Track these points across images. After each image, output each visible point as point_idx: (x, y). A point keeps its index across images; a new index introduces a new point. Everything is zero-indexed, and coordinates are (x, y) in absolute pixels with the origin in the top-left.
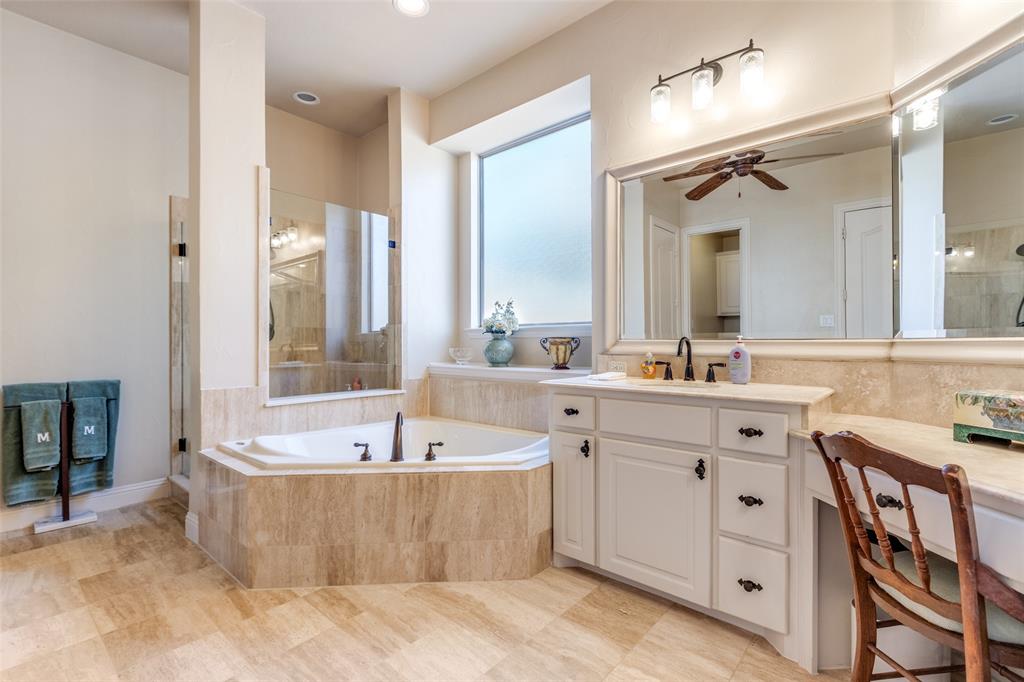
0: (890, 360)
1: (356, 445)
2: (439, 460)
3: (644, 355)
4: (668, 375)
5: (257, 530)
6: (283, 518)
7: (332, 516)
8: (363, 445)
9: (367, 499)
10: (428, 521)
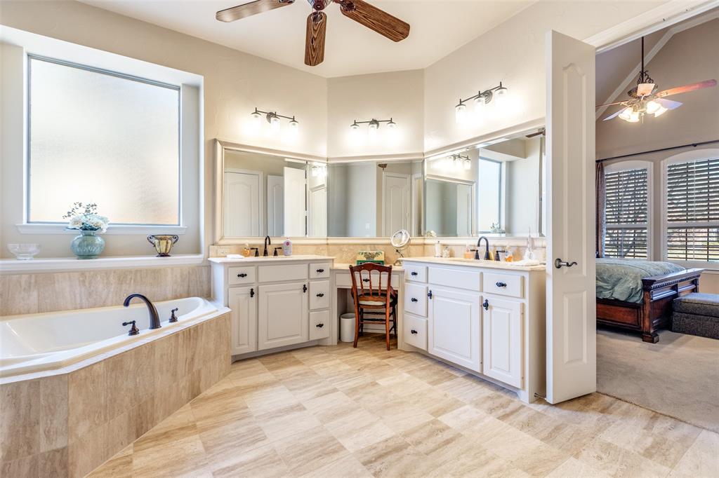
0: (328, 244)
1: (125, 324)
2: (180, 319)
3: (244, 244)
4: (257, 254)
5: (78, 423)
6: (102, 400)
7: (140, 380)
8: (130, 323)
9: (162, 356)
10: (193, 359)
